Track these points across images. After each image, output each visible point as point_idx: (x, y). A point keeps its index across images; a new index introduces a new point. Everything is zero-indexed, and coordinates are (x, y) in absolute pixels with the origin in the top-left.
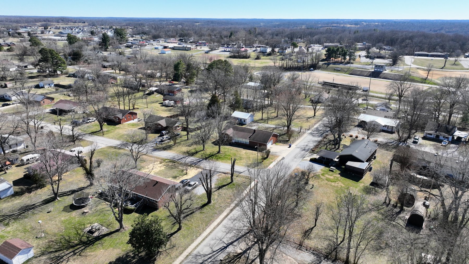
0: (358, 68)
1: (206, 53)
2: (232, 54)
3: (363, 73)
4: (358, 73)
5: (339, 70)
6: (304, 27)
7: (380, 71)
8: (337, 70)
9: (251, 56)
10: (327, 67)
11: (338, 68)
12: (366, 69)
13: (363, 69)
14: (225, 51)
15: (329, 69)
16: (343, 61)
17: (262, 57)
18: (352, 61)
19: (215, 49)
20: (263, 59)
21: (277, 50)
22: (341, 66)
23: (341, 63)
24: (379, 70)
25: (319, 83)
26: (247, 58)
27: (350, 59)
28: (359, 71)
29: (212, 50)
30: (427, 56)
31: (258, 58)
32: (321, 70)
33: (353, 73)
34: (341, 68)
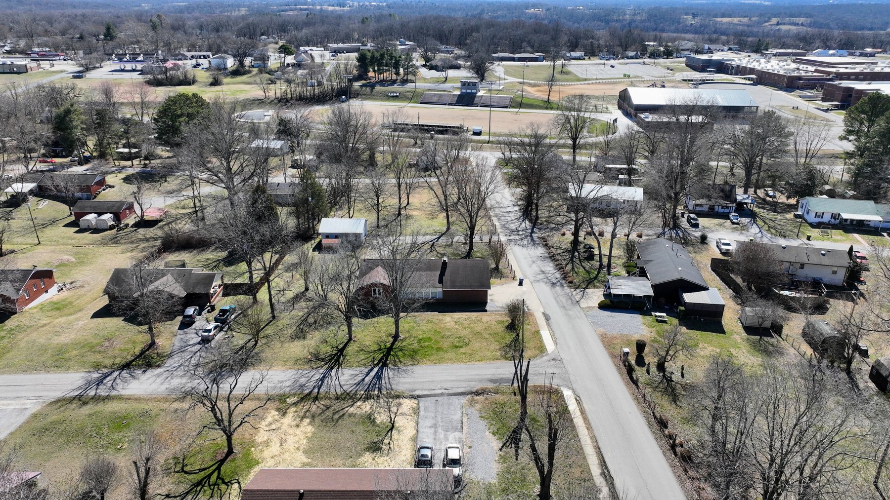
0: (429, 90)
1: (74, 77)
2: (150, 76)
3: (443, 100)
4: (435, 99)
5: (397, 97)
6: (243, 11)
7: (471, 93)
8: (393, 97)
9: (198, 78)
10: (372, 91)
11: (394, 92)
12: (444, 91)
13: (438, 91)
14: (122, 70)
15: (377, 95)
16: (394, 77)
17: (226, 80)
18: (410, 77)
19: (94, 68)
20: (228, 84)
21: (248, 61)
22: (396, 88)
23: (393, 82)
24: (469, 91)
25: (383, 127)
26: (189, 84)
27: (406, 74)
28: (435, 95)
29: (88, 69)
30: (513, 59)
31: (215, 83)
32: (363, 98)
33: (425, 100)
34: (400, 92)
